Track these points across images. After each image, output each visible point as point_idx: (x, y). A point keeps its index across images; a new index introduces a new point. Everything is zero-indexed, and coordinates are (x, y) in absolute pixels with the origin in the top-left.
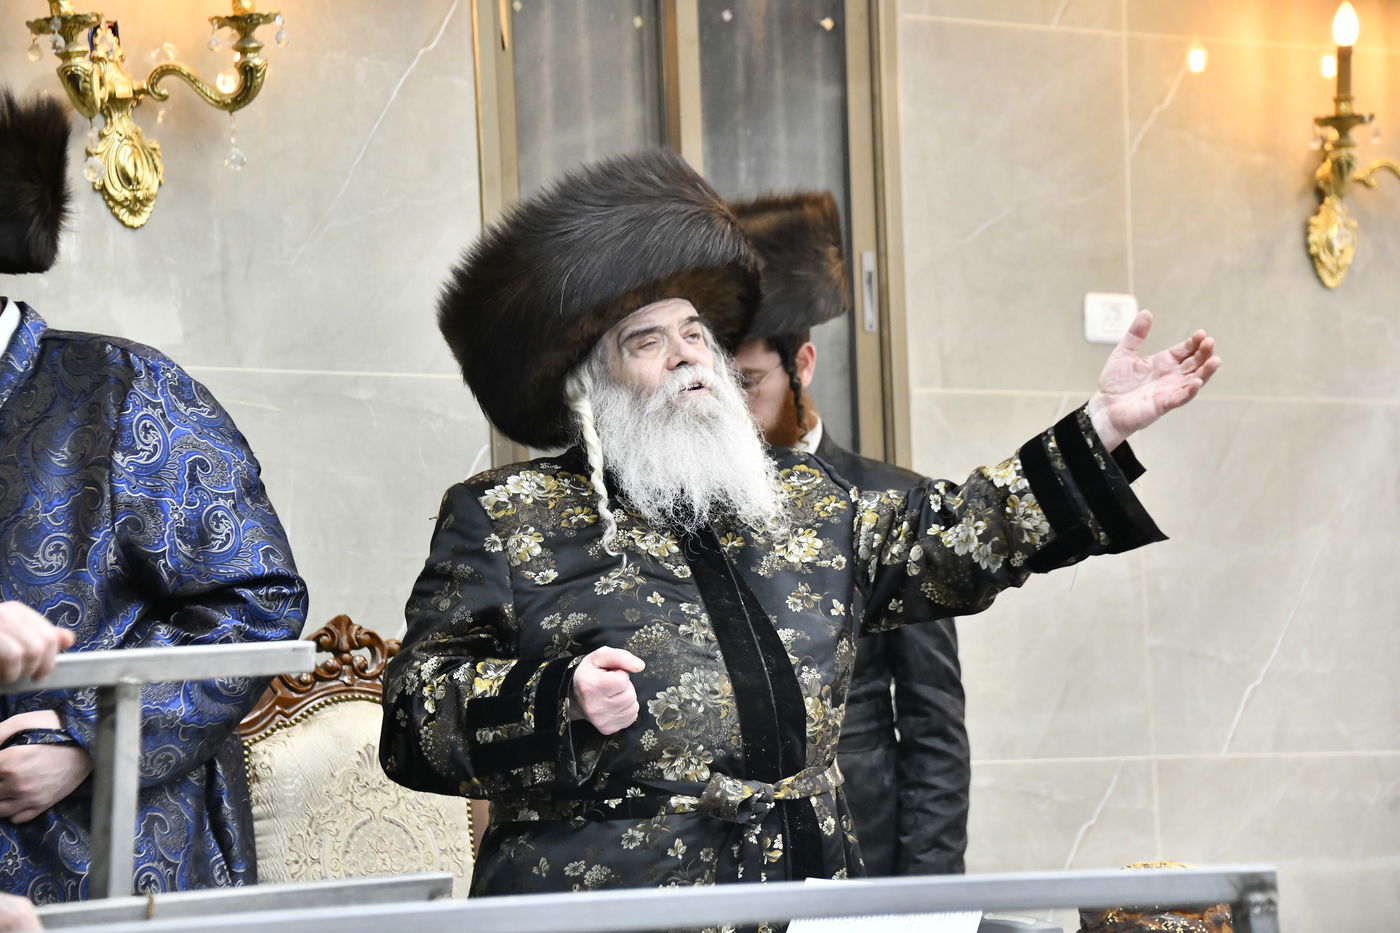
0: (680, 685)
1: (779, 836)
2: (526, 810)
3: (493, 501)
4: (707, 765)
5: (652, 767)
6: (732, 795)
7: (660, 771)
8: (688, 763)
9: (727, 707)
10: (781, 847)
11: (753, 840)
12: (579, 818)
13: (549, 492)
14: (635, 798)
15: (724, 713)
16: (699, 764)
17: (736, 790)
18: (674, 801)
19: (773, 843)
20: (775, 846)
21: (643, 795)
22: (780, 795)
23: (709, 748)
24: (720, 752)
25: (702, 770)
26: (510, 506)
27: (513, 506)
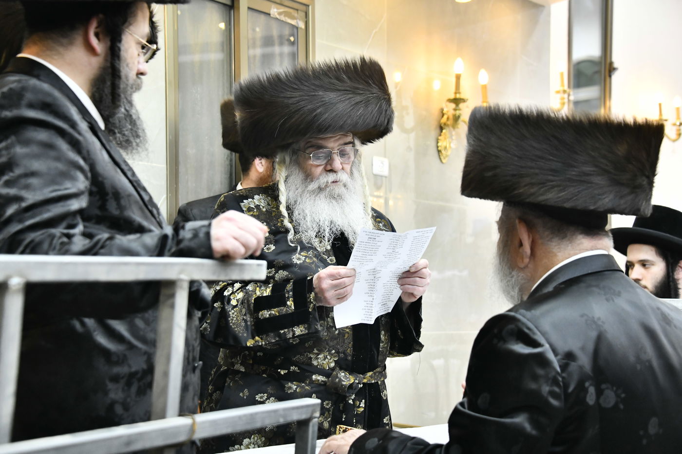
0: (329, 317)
1: (363, 401)
2: (239, 365)
3: (247, 206)
4: (334, 360)
5: (307, 355)
6: (344, 381)
7: (311, 358)
8: (325, 358)
9: (349, 333)
10: (364, 406)
11: (351, 402)
12: (264, 375)
13: (273, 208)
14: (294, 371)
15: (346, 336)
16: (330, 359)
17: (346, 379)
18: (314, 377)
19: (360, 404)
20: (361, 406)
21: (299, 371)
22: (365, 381)
23: (338, 352)
24: (342, 355)
25: (331, 363)
26: (255, 210)
27: (257, 211)
